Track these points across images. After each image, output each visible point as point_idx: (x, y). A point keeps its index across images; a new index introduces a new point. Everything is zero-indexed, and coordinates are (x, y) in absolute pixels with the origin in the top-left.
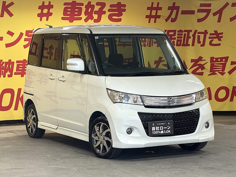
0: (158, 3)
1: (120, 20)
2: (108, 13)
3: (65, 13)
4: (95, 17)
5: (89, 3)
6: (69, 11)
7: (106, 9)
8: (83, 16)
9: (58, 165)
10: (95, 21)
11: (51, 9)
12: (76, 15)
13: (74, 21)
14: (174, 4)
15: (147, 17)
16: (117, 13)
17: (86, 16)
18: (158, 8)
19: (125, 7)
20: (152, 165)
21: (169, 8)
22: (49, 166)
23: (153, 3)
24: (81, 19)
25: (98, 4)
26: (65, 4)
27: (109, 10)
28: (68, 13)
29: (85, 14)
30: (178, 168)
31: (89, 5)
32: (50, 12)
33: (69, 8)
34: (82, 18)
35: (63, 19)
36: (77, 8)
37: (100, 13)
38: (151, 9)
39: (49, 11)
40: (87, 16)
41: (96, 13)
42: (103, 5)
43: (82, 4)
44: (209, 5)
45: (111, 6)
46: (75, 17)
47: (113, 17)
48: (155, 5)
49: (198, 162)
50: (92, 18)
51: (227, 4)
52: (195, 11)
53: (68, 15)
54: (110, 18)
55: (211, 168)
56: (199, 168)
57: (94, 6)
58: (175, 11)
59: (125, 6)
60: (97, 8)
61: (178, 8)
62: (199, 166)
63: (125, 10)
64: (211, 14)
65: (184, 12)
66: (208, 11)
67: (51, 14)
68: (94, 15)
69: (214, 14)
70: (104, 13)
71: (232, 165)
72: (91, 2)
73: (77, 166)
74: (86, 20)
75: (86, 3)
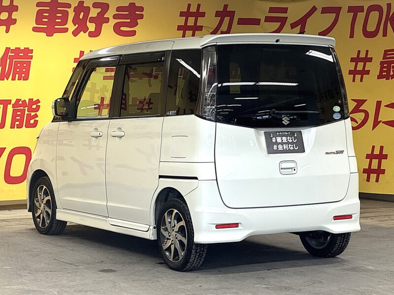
0: (199, 6)
1: (133, 33)
2: (113, 22)
3: (38, 21)
4: (92, 27)
5: (81, 3)
6: (46, 17)
7: (109, 14)
8: (71, 26)
9: (25, 284)
10: (91, 35)
11: (14, 13)
12: (59, 24)
13: (54, 34)
14: (226, 6)
15: (180, 28)
16: (129, 21)
17: (75, 26)
18: (199, 14)
19: (142, 11)
20: (187, 284)
21: (218, 14)
22: (8, 287)
23: (189, 5)
24: (66, 30)
25: (95, 5)
26: (38, 5)
27: (115, 17)
28: (44, 20)
29: (74, 23)
30: (231, 288)
31: (81, 8)
32: (13, 17)
33: (46, 11)
34: (68, 29)
35: (35, 30)
36: (60, 12)
37: (100, 21)
38: (186, 14)
39: (10, 15)
40: (77, 25)
41: (92, 20)
42: (105, 7)
43: (69, 6)
44: (285, 10)
45: (118, 9)
46: (56, 27)
47: (122, 29)
48: (193, 9)
49: (264, 278)
50: (85, 29)
51: (314, 9)
52: (260, 19)
53: (45, 23)
54: (117, 29)
55: (286, 288)
56: (267, 287)
57: (89, 8)
58: (227, 19)
59: (141, 9)
60: (94, 13)
61: (232, 14)
62: (265, 285)
63: (141, 17)
64: (287, 26)
65: (242, 22)
66: (283, 21)
67: (14, 22)
68: (89, 24)
69: (293, 26)
70: (107, 20)
71: (321, 282)
72: (83, 2)
73: (57, 285)
74: (75, 33)
75: (74, 4)
